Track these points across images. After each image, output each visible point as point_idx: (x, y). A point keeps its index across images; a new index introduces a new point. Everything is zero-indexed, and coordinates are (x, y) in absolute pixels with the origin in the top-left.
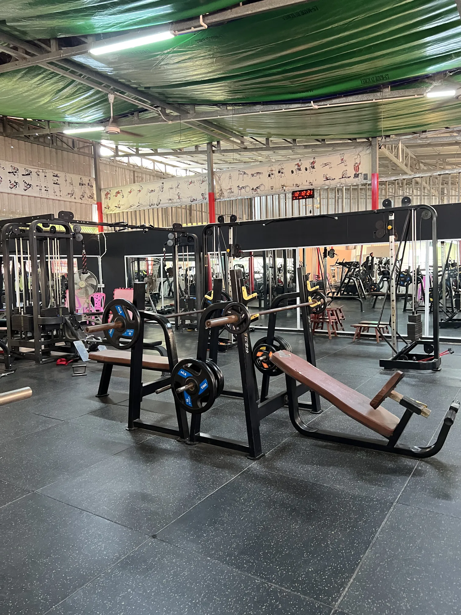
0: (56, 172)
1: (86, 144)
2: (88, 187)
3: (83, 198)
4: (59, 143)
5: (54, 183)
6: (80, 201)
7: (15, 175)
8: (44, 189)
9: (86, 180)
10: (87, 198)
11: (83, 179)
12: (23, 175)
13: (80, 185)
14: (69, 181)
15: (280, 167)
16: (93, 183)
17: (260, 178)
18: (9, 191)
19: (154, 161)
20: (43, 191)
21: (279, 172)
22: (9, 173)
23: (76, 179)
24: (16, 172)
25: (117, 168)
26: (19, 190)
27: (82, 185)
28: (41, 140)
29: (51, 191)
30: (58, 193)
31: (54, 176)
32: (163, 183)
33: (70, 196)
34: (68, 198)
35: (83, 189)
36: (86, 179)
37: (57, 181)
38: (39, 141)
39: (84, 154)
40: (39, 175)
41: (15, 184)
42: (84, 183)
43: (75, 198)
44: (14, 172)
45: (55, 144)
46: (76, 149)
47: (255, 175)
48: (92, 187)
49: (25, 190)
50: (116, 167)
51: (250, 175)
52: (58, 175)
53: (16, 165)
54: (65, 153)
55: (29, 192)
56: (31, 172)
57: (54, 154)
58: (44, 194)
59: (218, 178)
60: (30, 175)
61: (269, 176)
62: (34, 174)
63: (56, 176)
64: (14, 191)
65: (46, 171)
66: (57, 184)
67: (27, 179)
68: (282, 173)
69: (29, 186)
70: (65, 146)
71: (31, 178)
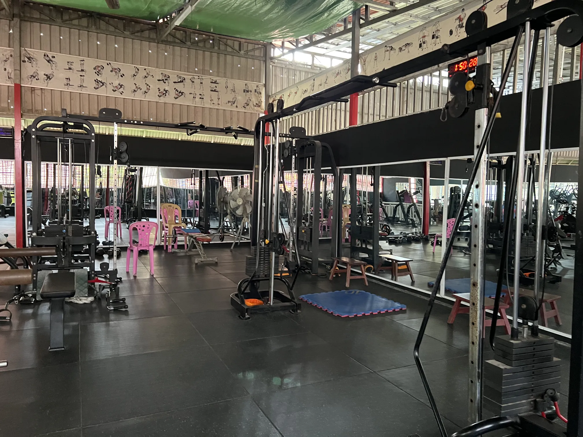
0: (215, 78)
1: (257, 46)
2: (255, 95)
3: (247, 107)
4: (222, 47)
5: (212, 91)
6: (243, 110)
7: (165, 83)
8: (198, 96)
9: (252, 86)
10: (252, 106)
11: (248, 85)
12: (174, 82)
14: (230, 87)
15: (434, 29)
16: (262, 89)
17: (409, 52)
18: (157, 99)
20: (197, 99)
21: (433, 37)
22: (159, 80)
23: (240, 84)
24: (166, 80)
25: (298, 72)
26: (170, 99)
27: (248, 91)
28: (201, 44)
29: (207, 99)
30: (215, 101)
31: (212, 82)
32: (314, 80)
33: (230, 104)
34: (229, 108)
35: (248, 96)
37: (215, 88)
38: (198, 45)
39: (254, 58)
40: (194, 82)
41: (165, 92)
42: (250, 89)
43: (237, 107)
45: (216, 48)
46: (242, 52)
47: (403, 48)
48: (260, 93)
49: (176, 98)
50: (295, 70)
51: (397, 50)
52: (218, 82)
53: (168, 72)
54: (229, 58)
55: (180, 101)
56: (185, 79)
57: (215, 59)
58: (198, 102)
59: (363, 61)
60: (183, 82)
61: (420, 46)
62: (188, 81)
63: (215, 82)
64: (162, 100)
65: (203, 77)
66: (215, 91)
67: (180, 87)
68: (437, 38)
69: (181, 94)
70: (229, 49)
71: (184, 85)
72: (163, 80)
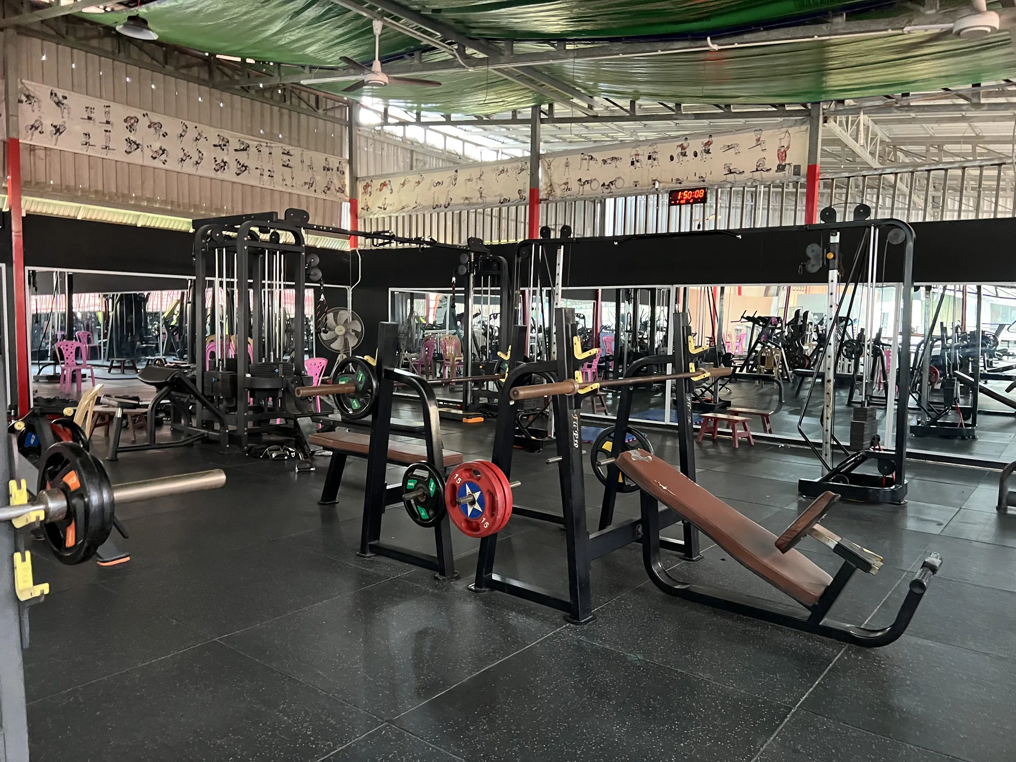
0: (288, 148)
1: (337, 104)
2: (337, 174)
3: (328, 192)
4: (295, 101)
5: (284, 165)
6: (323, 196)
7: (223, 150)
8: (267, 173)
9: (334, 162)
10: (334, 191)
11: (329, 159)
12: (236, 150)
13: (324, 170)
14: (307, 162)
15: (651, 149)
16: (345, 167)
17: (616, 167)
18: (213, 174)
19: (445, 135)
20: (266, 177)
21: (650, 158)
22: (215, 146)
23: (318, 158)
24: (225, 145)
25: (386, 145)
26: (229, 175)
27: (328, 170)
28: (267, 95)
29: (277, 177)
30: (289, 182)
31: (283, 153)
32: (456, 171)
33: (307, 186)
34: (304, 192)
35: (328, 177)
36: (334, 159)
37: (288, 162)
38: (263, 96)
39: (334, 120)
40: (260, 151)
41: (223, 164)
42: (331, 166)
43: (315, 191)
44: (223, 145)
45: (288, 102)
46: (321, 111)
47: (609, 161)
48: (344, 173)
49: (238, 174)
50: (383, 142)
51: (600, 162)
52: (291, 152)
53: (226, 134)
54: (303, 117)
55: (243, 179)
56: (249, 146)
57: (286, 118)
58: (267, 183)
59: (546, 165)
60: (246, 150)
61: (633, 163)
62: (253, 150)
63: (288, 154)
64: (220, 175)
65: (272, 145)
66: (287, 166)
67: (243, 157)
68: (654, 159)
69: (244, 168)
70: (304, 106)
71: (248, 154)
72: (220, 145)
